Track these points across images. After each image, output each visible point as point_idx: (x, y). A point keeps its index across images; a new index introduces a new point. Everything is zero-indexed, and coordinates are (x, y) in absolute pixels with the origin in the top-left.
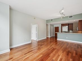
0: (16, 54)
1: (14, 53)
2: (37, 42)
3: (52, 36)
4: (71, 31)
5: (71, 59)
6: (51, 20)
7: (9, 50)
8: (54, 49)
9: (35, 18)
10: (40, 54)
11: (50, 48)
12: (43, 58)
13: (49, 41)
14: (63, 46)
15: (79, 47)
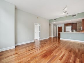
0: (21, 50)
1: (19, 49)
2: (40, 41)
3: (55, 36)
4: (74, 31)
5: (73, 55)
6: (54, 20)
7: (14, 47)
8: (57, 47)
9: (38, 18)
10: (44, 51)
11: (53, 46)
12: (46, 53)
13: (52, 40)
14: (66, 45)
15: (82, 45)
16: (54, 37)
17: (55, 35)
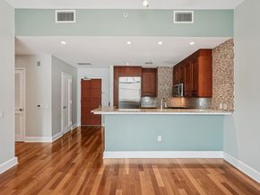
16: (59, 135)
17: (66, 123)
